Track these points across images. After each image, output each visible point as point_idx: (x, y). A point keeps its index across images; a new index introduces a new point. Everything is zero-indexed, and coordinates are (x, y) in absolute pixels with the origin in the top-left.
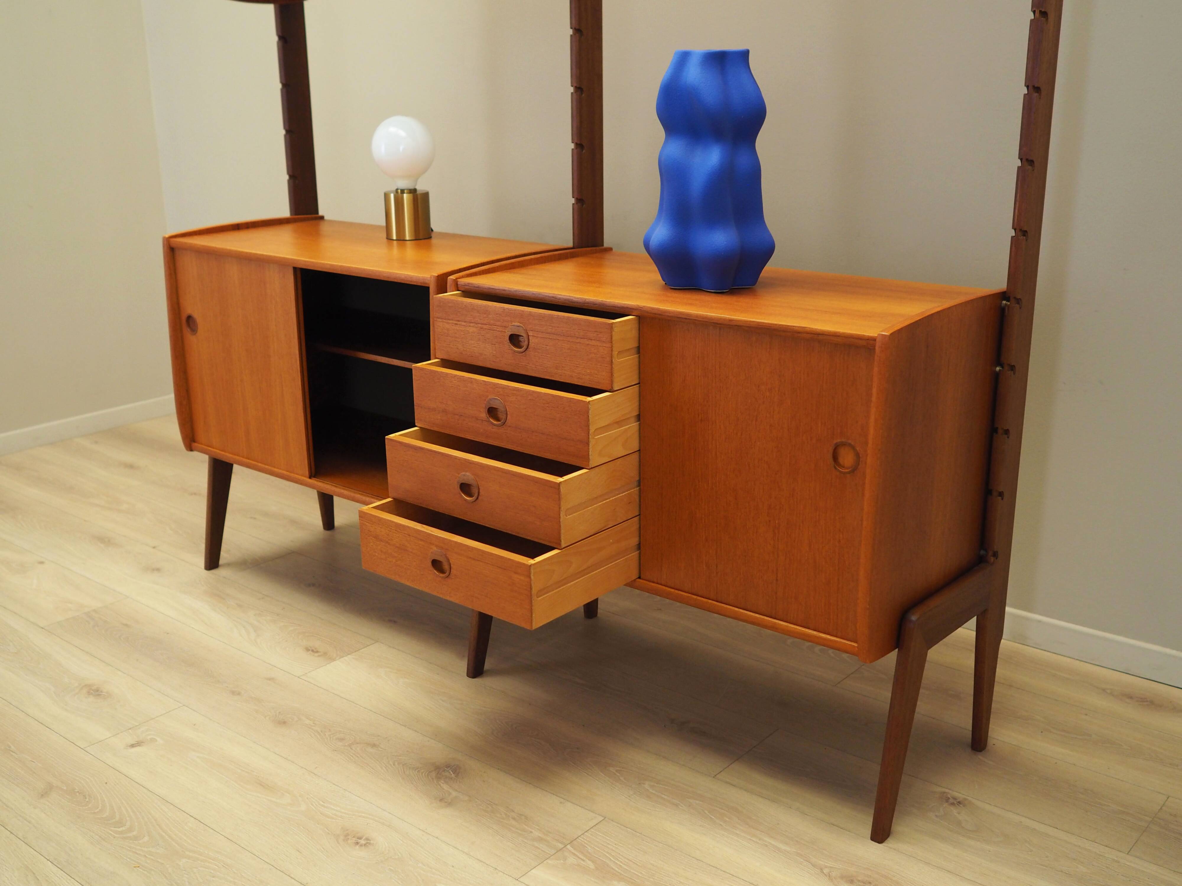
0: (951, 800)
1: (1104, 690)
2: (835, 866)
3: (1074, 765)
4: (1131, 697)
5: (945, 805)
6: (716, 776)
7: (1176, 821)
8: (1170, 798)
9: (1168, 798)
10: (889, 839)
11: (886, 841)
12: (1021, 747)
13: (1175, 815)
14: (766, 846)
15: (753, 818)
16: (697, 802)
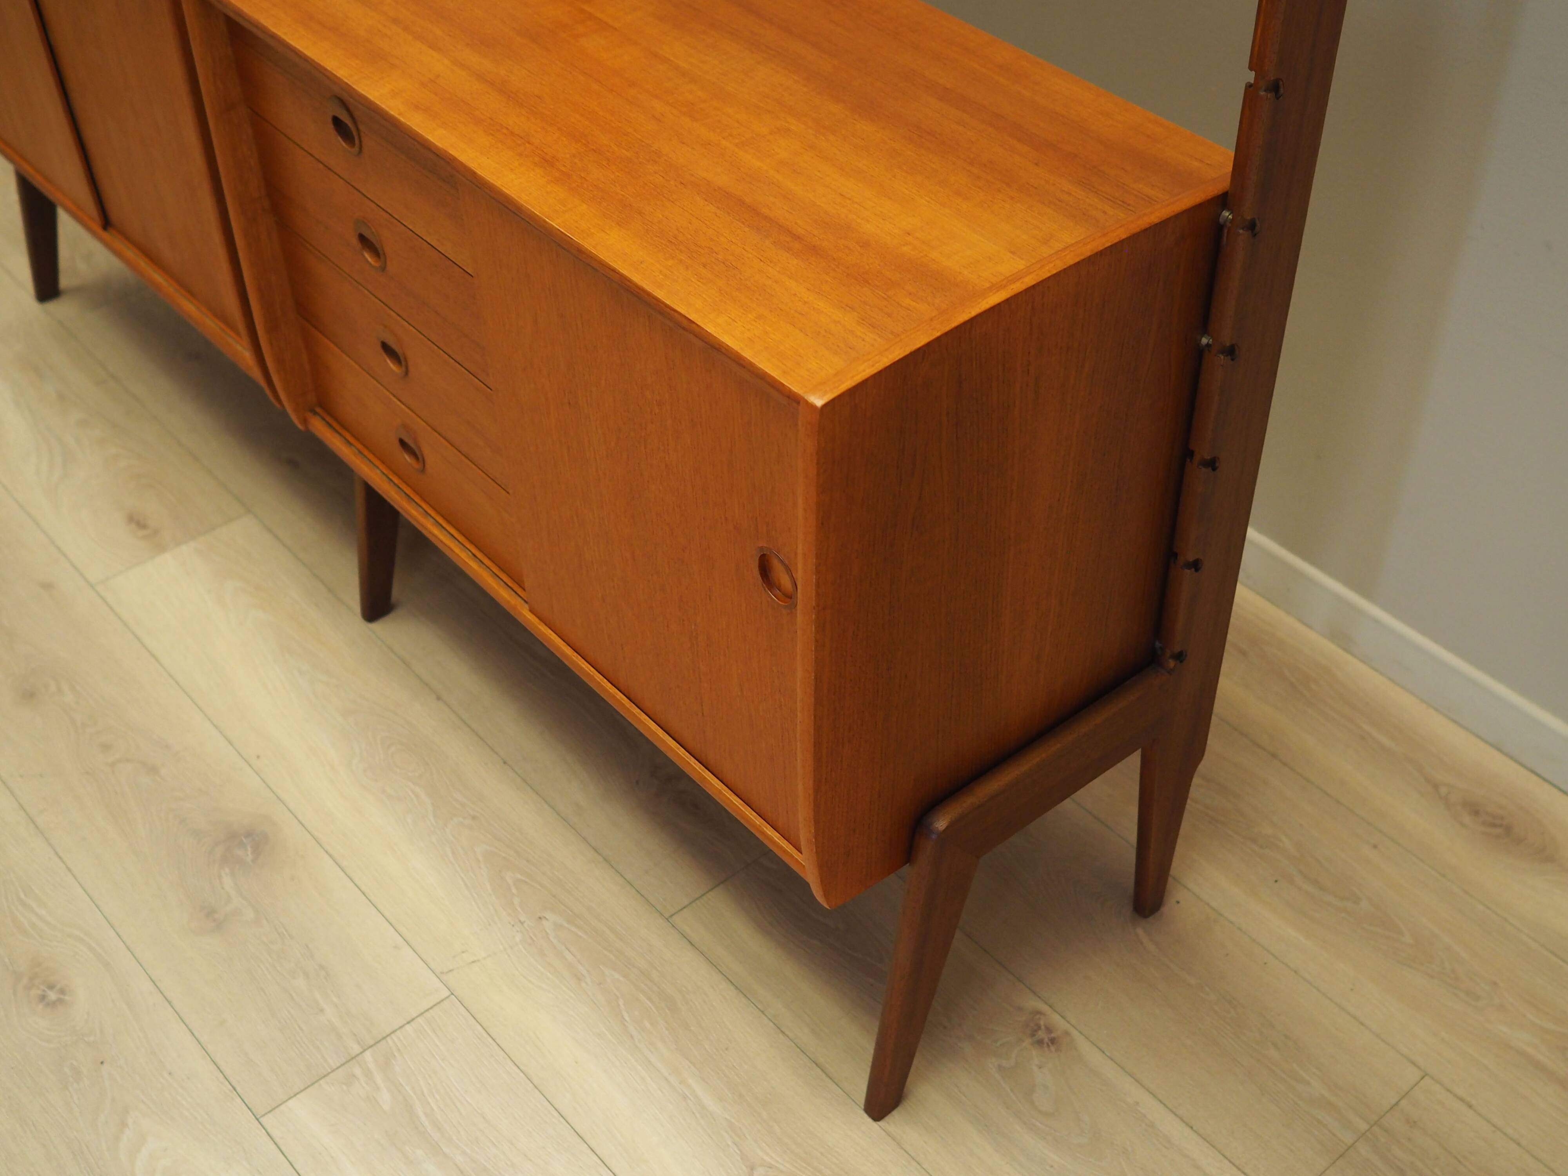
0: (1041, 1034)
1: (1436, 787)
2: (777, 1165)
3: (1296, 972)
4: (1474, 809)
5: (1027, 1043)
6: (671, 916)
7: (1409, 1139)
8: (1426, 1078)
9: (1423, 1078)
10: (895, 1113)
11: (887, 1118)
12: (1221, 915)
13: (1415, 1122)
14: (685, 1097)
15: (692, 1028)
16: (617, 976)
